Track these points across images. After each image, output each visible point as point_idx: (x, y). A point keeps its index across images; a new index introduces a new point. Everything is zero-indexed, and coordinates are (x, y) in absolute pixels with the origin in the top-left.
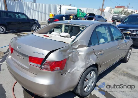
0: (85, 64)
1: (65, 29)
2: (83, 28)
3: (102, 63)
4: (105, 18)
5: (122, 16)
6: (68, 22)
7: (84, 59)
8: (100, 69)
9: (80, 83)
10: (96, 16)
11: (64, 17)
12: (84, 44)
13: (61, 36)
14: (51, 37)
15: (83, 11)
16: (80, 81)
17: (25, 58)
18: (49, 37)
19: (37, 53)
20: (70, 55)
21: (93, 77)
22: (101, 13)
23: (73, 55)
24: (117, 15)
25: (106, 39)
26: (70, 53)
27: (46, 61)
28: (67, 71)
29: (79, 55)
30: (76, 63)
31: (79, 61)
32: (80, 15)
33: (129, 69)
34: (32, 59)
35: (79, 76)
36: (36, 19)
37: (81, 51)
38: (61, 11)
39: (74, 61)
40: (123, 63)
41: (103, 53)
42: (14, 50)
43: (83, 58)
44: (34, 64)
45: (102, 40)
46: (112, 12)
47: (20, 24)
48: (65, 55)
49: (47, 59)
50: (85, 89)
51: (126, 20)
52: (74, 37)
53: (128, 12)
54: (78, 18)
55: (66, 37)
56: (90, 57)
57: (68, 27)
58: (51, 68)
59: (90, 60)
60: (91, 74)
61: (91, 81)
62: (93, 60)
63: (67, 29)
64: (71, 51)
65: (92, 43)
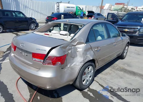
0: (83, 59)
1: (64, 28)
2: (81, 26)
3: (99, 59)
4: (104, 16)
5: (122, 13)
6: (67, 21)
7: (82, 55)
8: (97, 64)
9: (78, 76)
10: (95, 14)
11: (62, 16)
12: (82, 41)
13: (61, 34)
14: (51, 35)
15: (82, 9)
16: (79, 75)
17: (28, 54)
18: (49, 35)
19: (39, 50)
20: (70, 52)
21: (91, 72)
22: (101, 10)
23: (73, 52)
24: (117, 12)
25: (103, 37)
26: (69, 49)
27: (48, 57)
28: (67, 66)
29: (77, 51)
30: (75, 58)
31: (78, 56)
32: (79, 13)
33: (125, 65)
34: (35, 55)
35: (78, 70)
36: (33, 17)
37: (79, 48)
38: (59, 9)
39: (73, 56)
40: (120, 60)
41: (100, 50)
42: (17, 48)
43: (81, 53)
44: (37, 59)
45: (99, 38)
46: (112, 9)
47: (17, 22)
48: (64, 52)
49: (49, 55)
50: (84, 83)
51: (124, 18)
52: (72, 35)
53: (128, 9)
54: (77, 16)
55: (65, 35)
56: (88, 53)
57: (67, 25)
58: (52, 63)
59: (88, 56)
60: (88, 68)
61: (89, 75)
62: (90, 56)
63: (65, 27)
64: (71, 48)
65: (90, 41)
